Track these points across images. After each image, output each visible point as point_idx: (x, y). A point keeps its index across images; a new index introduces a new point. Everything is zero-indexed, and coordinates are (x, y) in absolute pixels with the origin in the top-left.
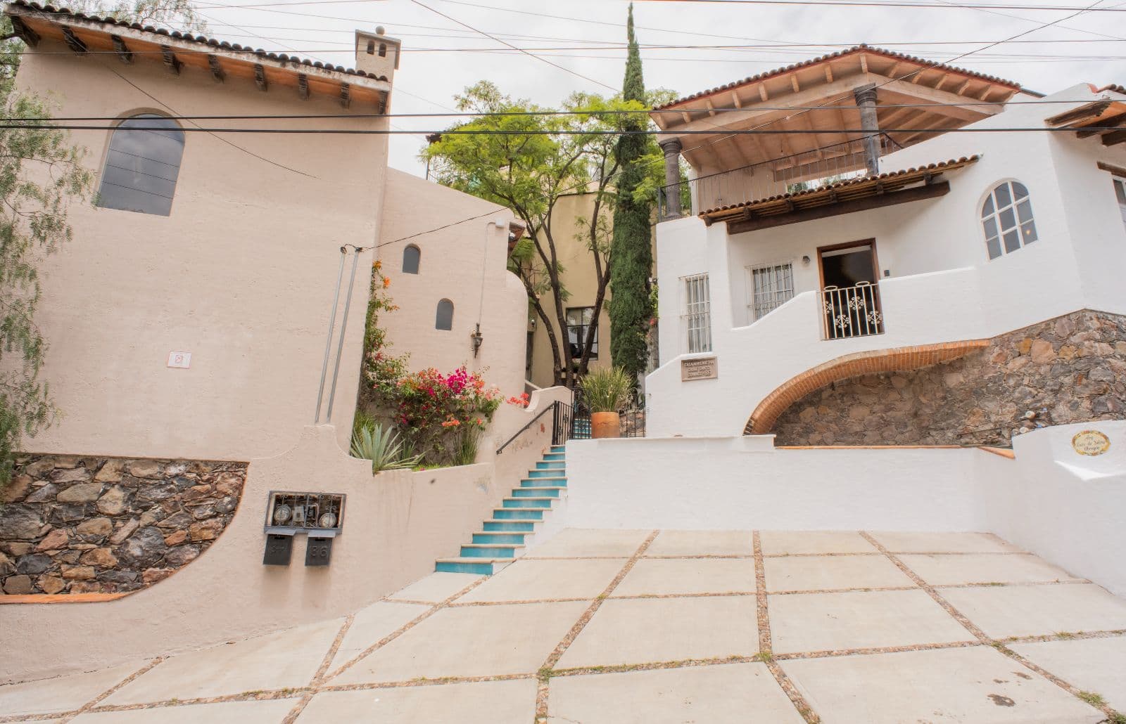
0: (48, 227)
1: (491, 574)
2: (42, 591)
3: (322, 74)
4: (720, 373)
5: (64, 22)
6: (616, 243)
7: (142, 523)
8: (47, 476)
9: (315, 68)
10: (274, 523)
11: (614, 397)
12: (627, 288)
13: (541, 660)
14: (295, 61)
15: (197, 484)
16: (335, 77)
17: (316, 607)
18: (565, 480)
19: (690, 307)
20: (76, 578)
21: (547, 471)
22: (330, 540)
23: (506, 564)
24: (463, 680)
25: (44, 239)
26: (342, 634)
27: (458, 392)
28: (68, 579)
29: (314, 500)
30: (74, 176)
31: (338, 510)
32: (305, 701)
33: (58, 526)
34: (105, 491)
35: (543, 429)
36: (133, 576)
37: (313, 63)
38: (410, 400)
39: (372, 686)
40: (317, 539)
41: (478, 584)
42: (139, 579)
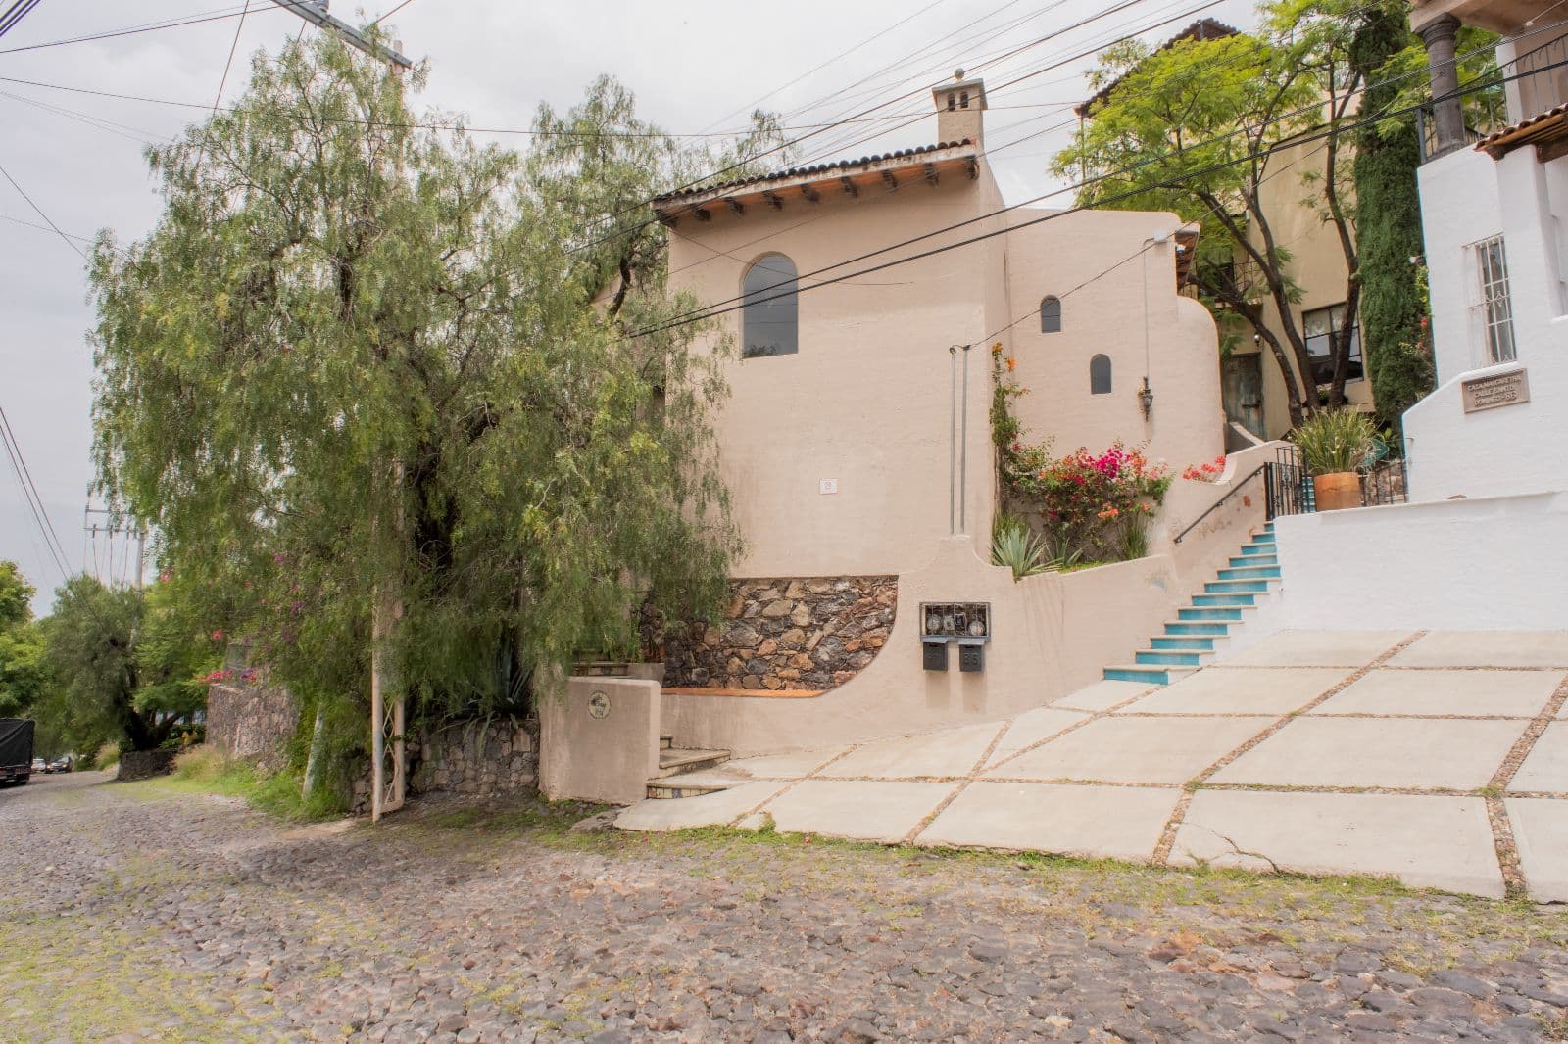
0: (715, 387)
1: (1167, 683)
2: (767, 688)
3: (903, 163)
4: (1533, 394)
5: (690, 201)
6: (1362, 207)
7: (825, 633)
8: (754, 596)
9: (895, 160)
10: (928, 632)
11: (1345, 452)
12: (1384, 273)
13: (1194, 772)
14: (876, 160)
15: (861, 597)
16: (917, 161)
17: (977, 710)
18: (1278, 568)
19: (1487, 290)
20: (788, 678)
21: (1254, 558)
22: (979, 647)
23: (1184, 673)
24: (1105, 783)
25: (713, 401)
26: (1000, 735)
27: (1113, 475)
28: (782, 678)
29: (960, 609)
30: (723, 341)
31: (984, 617)
32: (963, 786)
33: (768, 636)
34: (795, 607)
35: (1247, 502)
36: (827, 677)
37: (893, 154)
38: (1057, 492)
39: (1020, 781)
40: (967, 647)
41: (1148, 693)
42: (832, 680)
